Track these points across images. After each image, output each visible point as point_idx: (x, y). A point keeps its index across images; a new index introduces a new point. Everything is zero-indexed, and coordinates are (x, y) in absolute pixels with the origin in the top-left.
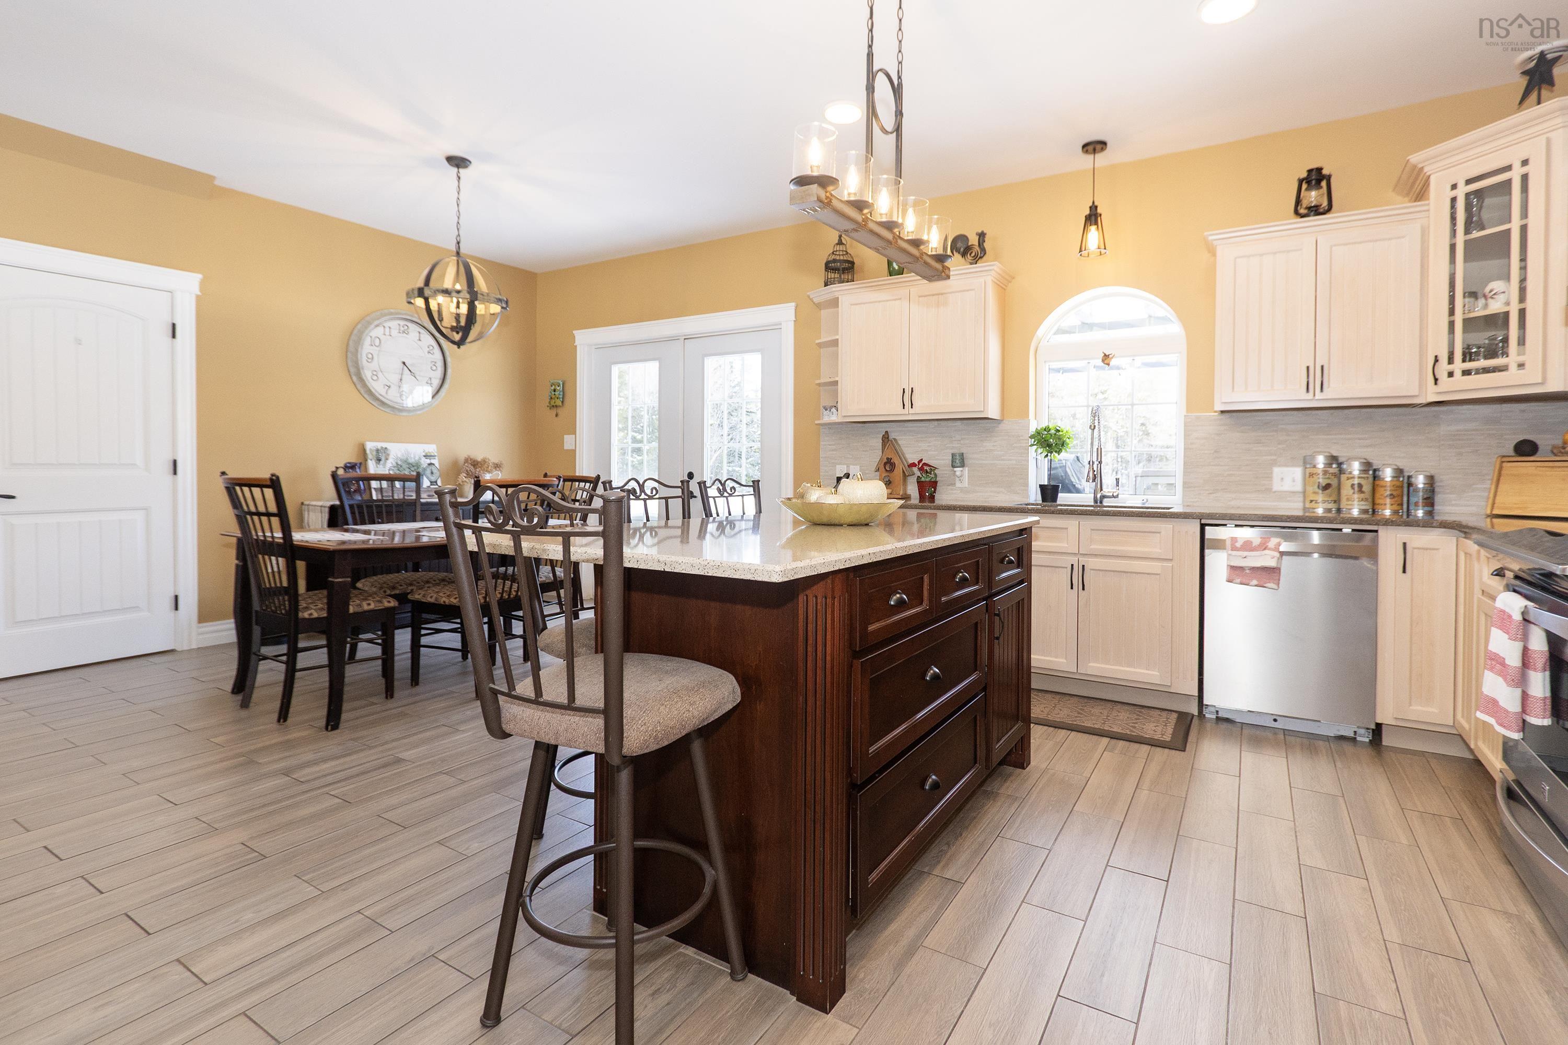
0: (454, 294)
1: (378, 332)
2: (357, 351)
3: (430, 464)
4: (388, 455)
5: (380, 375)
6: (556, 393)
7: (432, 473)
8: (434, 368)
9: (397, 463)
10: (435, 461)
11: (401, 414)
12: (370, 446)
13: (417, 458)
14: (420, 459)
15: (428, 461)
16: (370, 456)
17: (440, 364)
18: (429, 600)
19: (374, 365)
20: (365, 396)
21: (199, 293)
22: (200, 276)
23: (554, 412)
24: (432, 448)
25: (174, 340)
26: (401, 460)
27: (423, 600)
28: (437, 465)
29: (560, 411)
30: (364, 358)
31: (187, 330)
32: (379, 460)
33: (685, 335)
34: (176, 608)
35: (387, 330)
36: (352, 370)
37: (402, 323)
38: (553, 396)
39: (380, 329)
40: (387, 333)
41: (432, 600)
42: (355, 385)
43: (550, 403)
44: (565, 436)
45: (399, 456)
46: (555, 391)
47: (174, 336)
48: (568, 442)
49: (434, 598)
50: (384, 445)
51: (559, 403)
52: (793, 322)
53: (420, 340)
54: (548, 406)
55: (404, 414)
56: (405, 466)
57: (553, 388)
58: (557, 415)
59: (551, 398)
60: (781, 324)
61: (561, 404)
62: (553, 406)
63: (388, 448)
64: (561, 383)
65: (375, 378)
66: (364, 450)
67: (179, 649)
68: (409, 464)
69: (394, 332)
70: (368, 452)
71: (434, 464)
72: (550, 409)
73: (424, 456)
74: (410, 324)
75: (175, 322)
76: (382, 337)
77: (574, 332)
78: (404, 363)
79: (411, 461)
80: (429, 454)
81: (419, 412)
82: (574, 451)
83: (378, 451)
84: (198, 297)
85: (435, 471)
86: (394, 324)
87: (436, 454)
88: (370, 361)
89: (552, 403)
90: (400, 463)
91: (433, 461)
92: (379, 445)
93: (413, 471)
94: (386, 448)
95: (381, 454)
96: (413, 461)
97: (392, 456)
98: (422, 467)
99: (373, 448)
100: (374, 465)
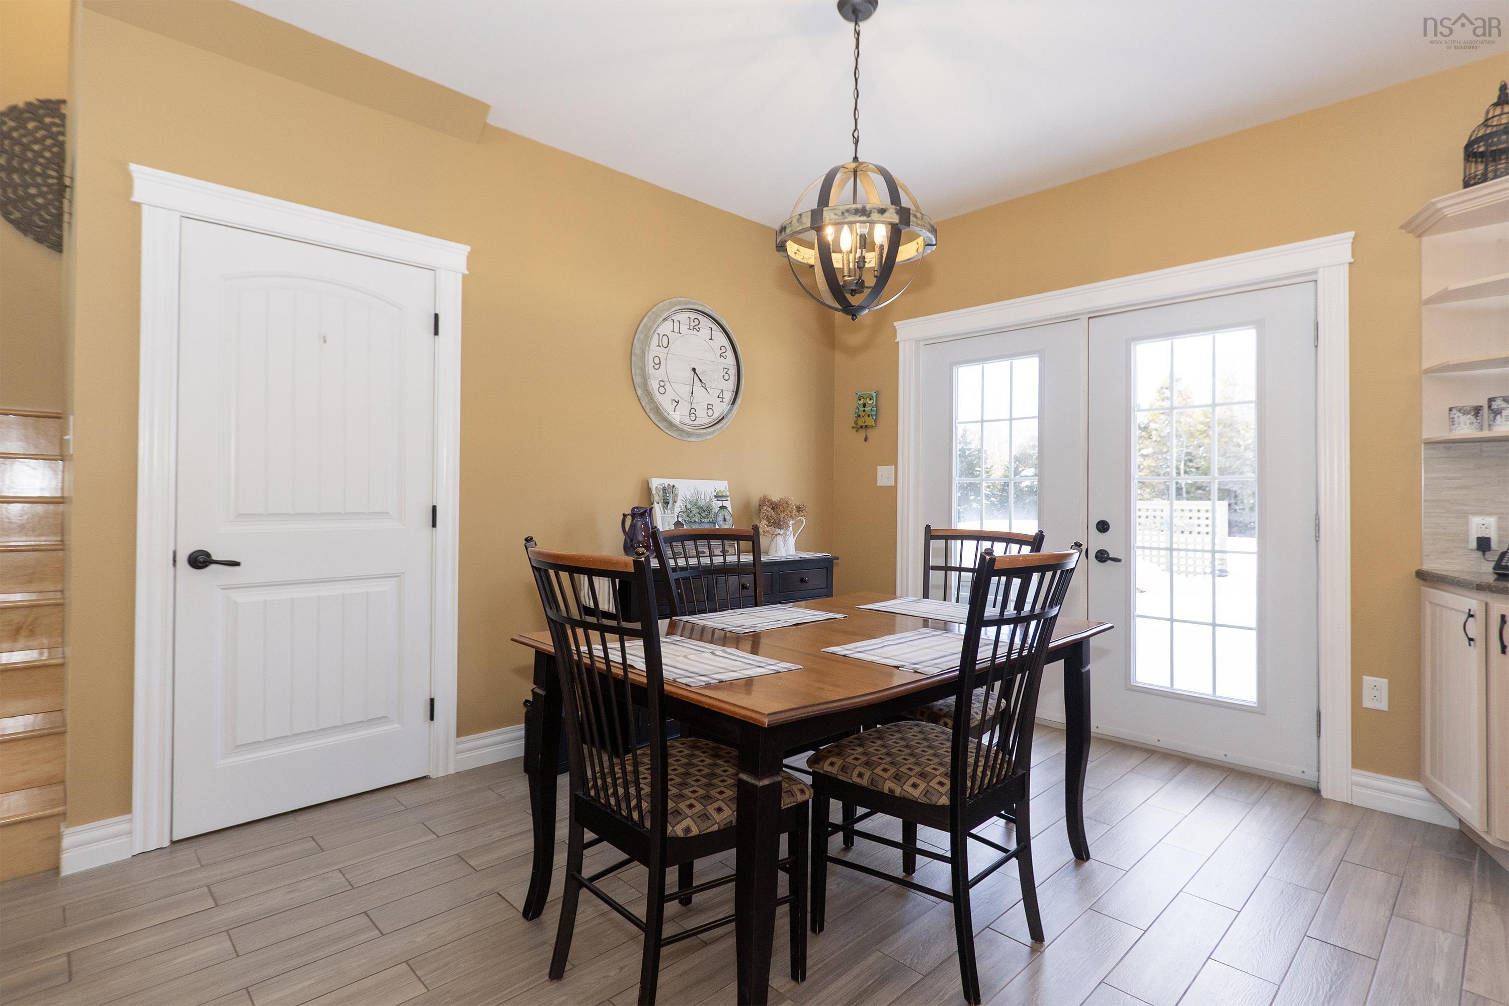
0: (875, 216)
1: (666, 328)
2: (644, 353)
3: (722, 508)
4: (676, 495)
5: (667, 386)
6: (866, 409)
7: (725, 520)
8: (726, 377)
9: (686, 507)
10: (727, 504)
11: (689, 440)
12: (656, 483)
13: (707, 500)
14: (711, 500)
15: (720, 504)
16: (656, 498)
17: (733, 371)
18: (855, 779)
19: (660, 374)
20: (651, 415)
21: (466, 272)
22: (468, 248)
23: (862, 434)
24: (722, 486)
25: (436, 336)
26: (690, 503)
27: (840, 777)
28: (730, 509)
29: (871, 433)
30: (651, 364)
31: (452, 324)
32: (666, 503)
33: (1090, 312)
34: (432, 718)
35: (677, 324)
36: (638, 380)
37: (693, 315)
38: (862, 414)
39: (669, 323)
40: (676, 330)
41: (864, 782)
42: (639, 400)
43: (856, 423)
44: (878, 467)
45: (688, 496)
46: (864, 406)
47: (436, 333)
48: (884, 476)
49: (866, 777)
50: (672, 482)
51: (870, 421)
52: (1347, 266)
53: (711, 339)
54: (853, 428)
55: (693, 439)
56: (695, 511)
57: (861, 402)
58: (866, 440)
59: (859, 416)
60: (1316, 273)
61: (873, 423)
62: (862, 427)
63: (676, 485)
64: (874, 395)
65: (662, 390)
66: (649, 490)
67: (434, 775)
68: (699, 508)
69: (684, 329)
70: (654, 492)
71: (726, 508)
72: (857, 431)
73: (715, 497)
74: (700, 317)
75: (437, 312)
76: (671, 335)
77: (895, 324)
78: (694, 370)
79: (702, 503)
80: (720, 494)
81: (709, 437)
82: (894, 489)
83: (664, 489)
84: (464, 277)
85: (728, 517)
86: (683, 317)
87: (728, 494)
88: (657, 367)
89: (860, 423)
90: (689, 506)
91: (725, 504)
92: (667, 482)
93: (704, 517)
94: (674, 486)
95: (668, 495)
96: (703, 503)
97: (680, 498)
98: (713, 511)
99: (659, 486)
100: (662, 514)
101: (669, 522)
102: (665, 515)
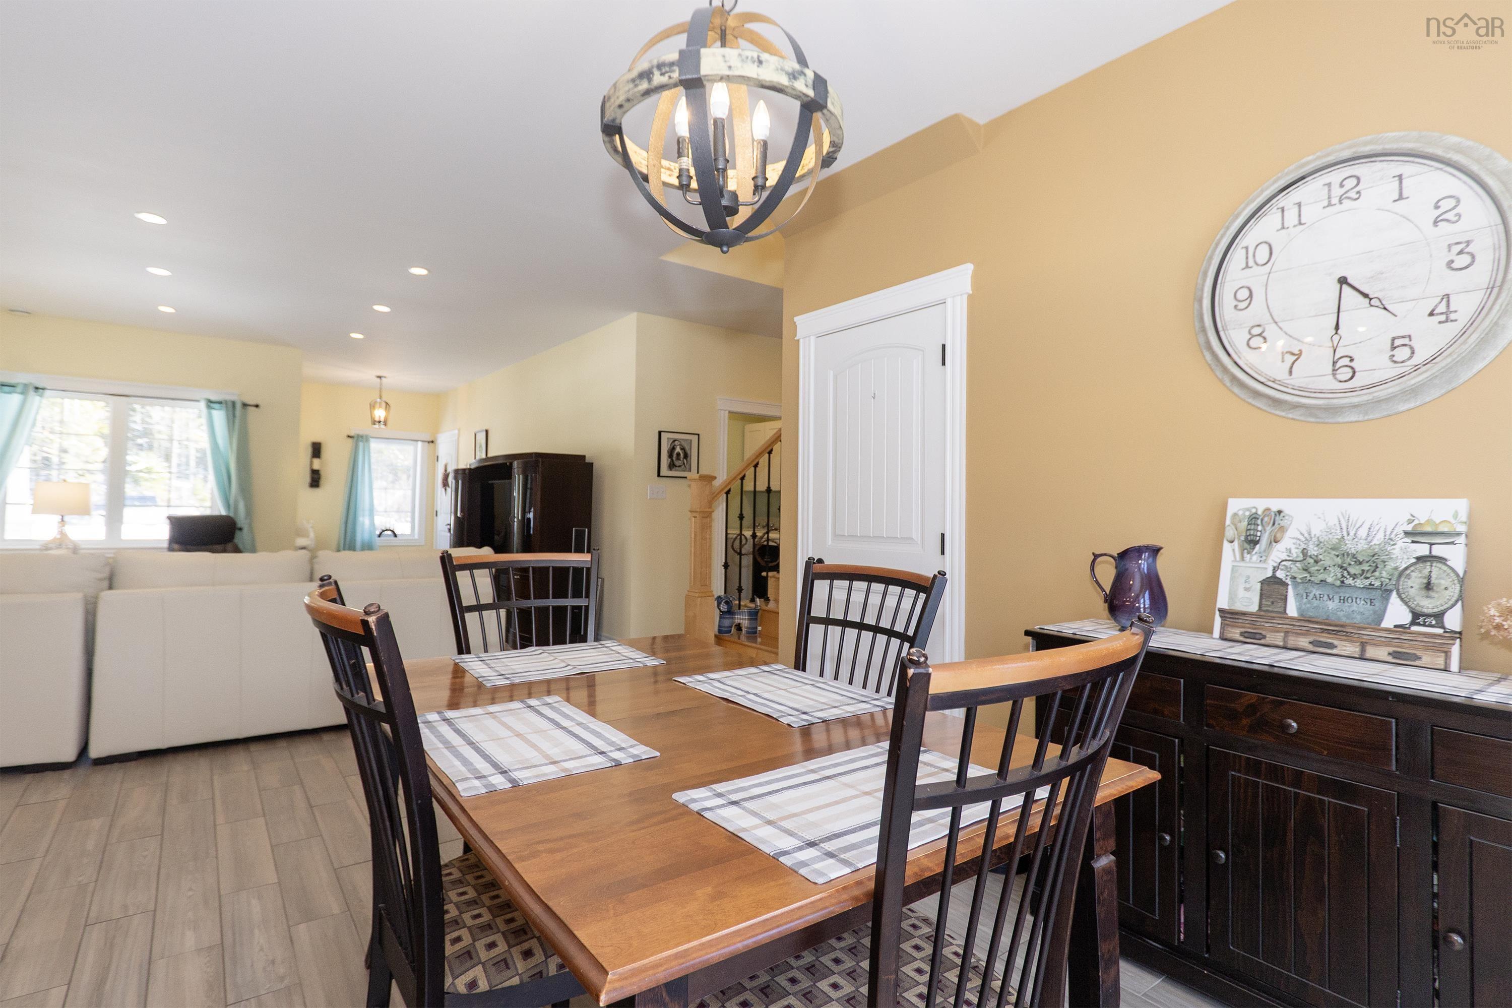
3: (1428, 558)
4: (1283, 529)
5: (1273, 328)
7: (1429, 586)
9: (1304, 552)
10: (1448, 551)
11: (1340, 419)
12: (1235, 506)
13: (1378, 539)
14: (1390, 540)
15: (1422, 549)
16: (1230, 532)
19: (1255, 313)
20: (1236, 391)
21: (971, 292)
24: (1441, 510)
26: (1319, 544)
28: (1452, 561)
30: (1226, 299)
32: (1252, 542)
36: (1201, 339)
42: (1212, 369)
45: (1316, 532)
50: (1275, 504)
55: (1350, 418)
56: (1329, 559)
63: (1286, 511)
65: (1261, 342)
68: (1346, 555)
70: (1225, 521)
71: (1440, 559)
73: (1407, 534)
78: (1345, 281)
79: (1358, 546)
80: (1426, 527)
81: (1403, 407)
83: (1253, 517)
84: (970, 297)
87: (1456, 528)
88: (1241, 304)
90: (1313, 550)
91: (1439, 550)
92: (1260, 505)
93: (1354, 577)
94: (1280, 512)
95: (1260, 528)
96: (1362, 546)
97: (1291, 533)
98: (1391, 565)
99: (1241, 513)
100: (1235, 561)
101: (1248, 577)
102: (1242, 564)
